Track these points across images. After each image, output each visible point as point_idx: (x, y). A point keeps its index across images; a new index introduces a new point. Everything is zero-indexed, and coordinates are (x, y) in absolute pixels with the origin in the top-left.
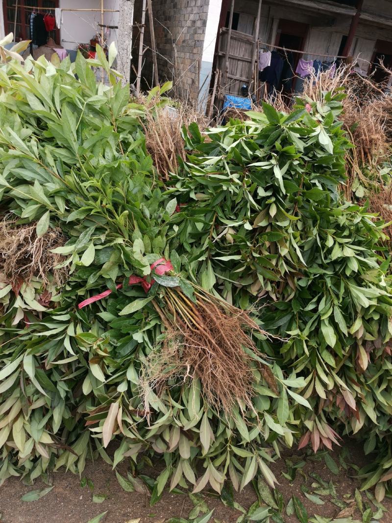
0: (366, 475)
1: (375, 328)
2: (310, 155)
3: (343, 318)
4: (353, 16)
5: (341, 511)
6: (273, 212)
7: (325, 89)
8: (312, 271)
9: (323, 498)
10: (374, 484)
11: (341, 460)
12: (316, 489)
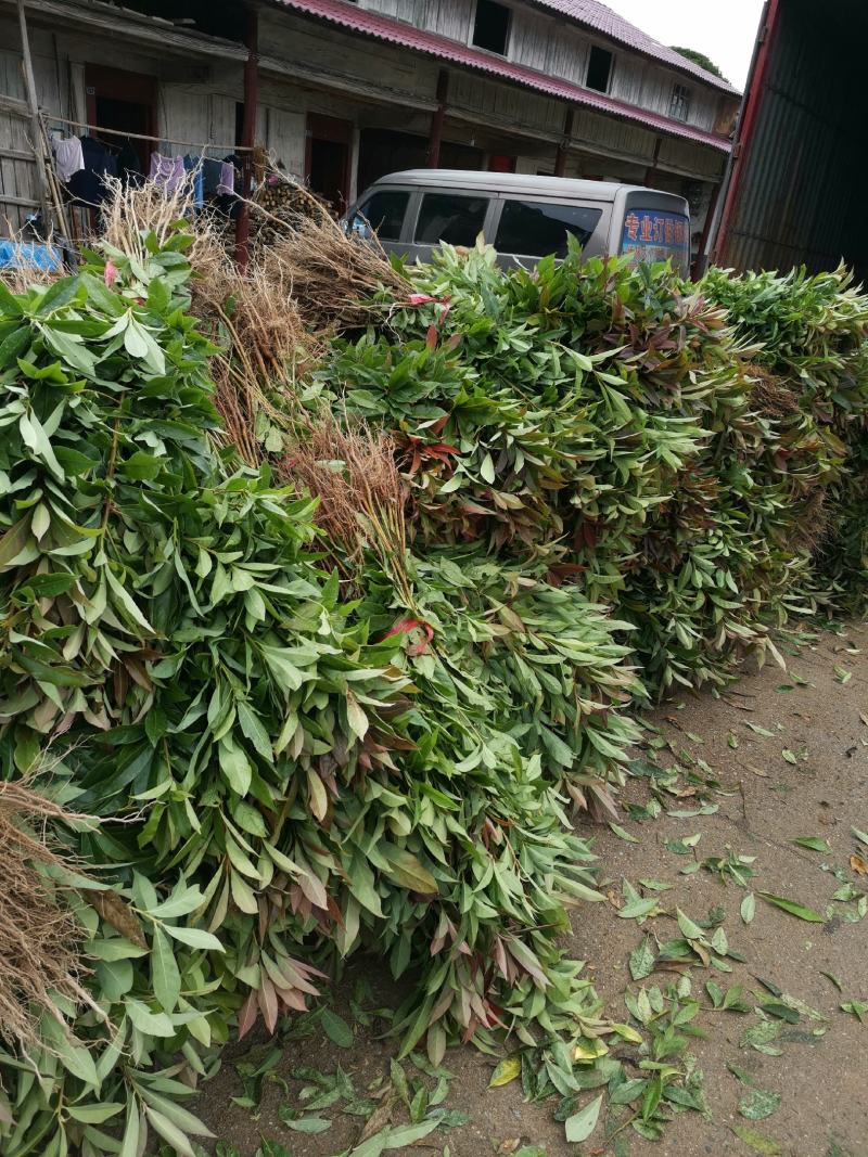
0: (406, 1022)
1: (326, 725)
2: (126, 379)
3: (260, 725)
4: (245, 62)
5: (366, 1122)
6: (41, 525)
7: (147, 227)
8: (180, 637)
9: (325, 1114)
10: (423, 1032)
11: (357, 1011)
12: (311, 1100)
